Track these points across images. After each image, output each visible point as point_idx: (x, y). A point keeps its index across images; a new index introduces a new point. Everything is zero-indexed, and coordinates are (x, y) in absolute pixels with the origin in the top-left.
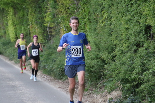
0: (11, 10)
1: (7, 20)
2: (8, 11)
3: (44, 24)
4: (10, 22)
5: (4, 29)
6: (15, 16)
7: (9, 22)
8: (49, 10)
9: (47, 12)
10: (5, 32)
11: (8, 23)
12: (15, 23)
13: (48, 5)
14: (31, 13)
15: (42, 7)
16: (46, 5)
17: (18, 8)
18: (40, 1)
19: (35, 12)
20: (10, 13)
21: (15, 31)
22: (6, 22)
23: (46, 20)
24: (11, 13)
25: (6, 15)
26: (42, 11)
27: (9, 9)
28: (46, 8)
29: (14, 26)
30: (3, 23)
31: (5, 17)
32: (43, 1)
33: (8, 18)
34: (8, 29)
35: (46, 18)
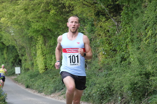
0: (41, 39)
1: (35, 50)
2: (37, 40)
5: (31, 60)
6: (45, 45)
7: (38, 52)
10: (33, 64)
11: (36, 53)
12: (45, 52)
16: (82, 30)
17: (49, 36)
20: (39, 42)
21: (44, 62)
22: (34, 52)
24: (41, 42)
25: (34, 44)
27: (38, 38)
29: (43, 56)
30: (31, 53)
31: (32, 47)
33: (37, 47)
34: (36, 60)
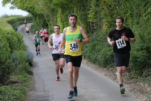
0: (60, 10)
1: (56, 18)
2: (57, 11)
3: (88, 20)
4: (59, 20)
6: (63, 14)
8: (92, 8)
9: (90, 10)
12: (63, 20)
13: (90, 4)
14: (76, 11)
15: (85, 6)
16: (89, 4)
17: (65, 8)
18: (85, 1)
19: (80, 10)
21: (63, 27)
22: (56, 20)
23: (89, 16)
24: (60, 12)
25: (56, 14)
26: (85, 10)
27: (58, 9)
28: (90, 6)
29: (62, 22)
30: (54, 20)
31: (54, 15)
32: (87, 1)
33: (58, 16)
35: (89, 14)
